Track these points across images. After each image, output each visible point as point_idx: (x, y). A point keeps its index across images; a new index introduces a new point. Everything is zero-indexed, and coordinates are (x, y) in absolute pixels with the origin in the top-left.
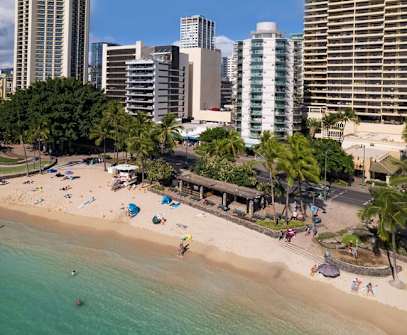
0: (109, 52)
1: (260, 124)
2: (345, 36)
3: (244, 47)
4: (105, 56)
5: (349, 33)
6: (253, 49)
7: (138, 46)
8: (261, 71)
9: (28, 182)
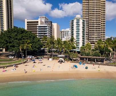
0: (28, 22)
1: (79, 45)
2: (93, 22)
3: (74, 22)
4: (26, 24)
5: (94, 21)
6: (77, 22)
7: (39, 20)
8: (79, 29)
9: (26, 65)
